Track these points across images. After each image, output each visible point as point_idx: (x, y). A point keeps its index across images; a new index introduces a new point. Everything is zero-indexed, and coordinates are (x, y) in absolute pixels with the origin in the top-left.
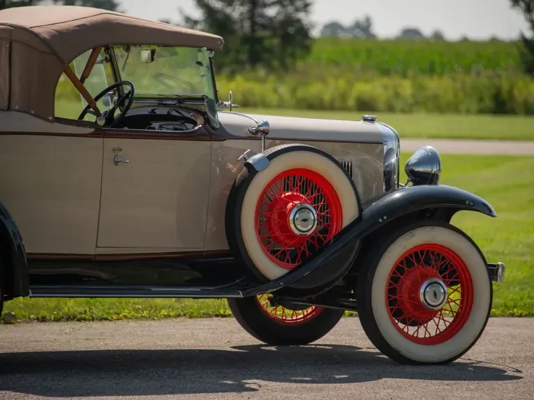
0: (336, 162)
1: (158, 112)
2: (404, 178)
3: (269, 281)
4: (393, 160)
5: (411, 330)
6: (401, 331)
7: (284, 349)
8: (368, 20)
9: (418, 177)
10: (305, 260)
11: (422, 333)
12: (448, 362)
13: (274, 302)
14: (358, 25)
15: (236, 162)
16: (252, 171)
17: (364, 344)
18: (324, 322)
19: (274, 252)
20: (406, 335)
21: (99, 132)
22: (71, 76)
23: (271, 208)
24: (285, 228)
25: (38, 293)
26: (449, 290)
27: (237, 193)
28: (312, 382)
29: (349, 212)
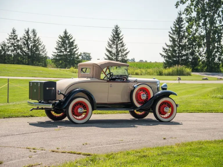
0: (149, 86)
1: (117, 78)
2: (161, 89)
3: (138, 107)
4: (159, 86)
5: (163, 116)
6: (161, 116)
7: (139, 119)
8: (134, 59)
9: (163, 89)
10: (144, 104)
11: (164, 116)
12: (169, 122)
13: (137, 111)
14: (132, 59)
15: (131, 86)
16: (135, 88)
17: (154, 118)
18: (146, 115)
19: (138, 102)
20: (162, 117)
21: (108, 82)
22: (103, 72)
23: (138, 95)
24: (140, 98)
25: (98, 110)
26: (169, 109)
27: (132, 92)
28: (146, 125)
29: (152, 95)
